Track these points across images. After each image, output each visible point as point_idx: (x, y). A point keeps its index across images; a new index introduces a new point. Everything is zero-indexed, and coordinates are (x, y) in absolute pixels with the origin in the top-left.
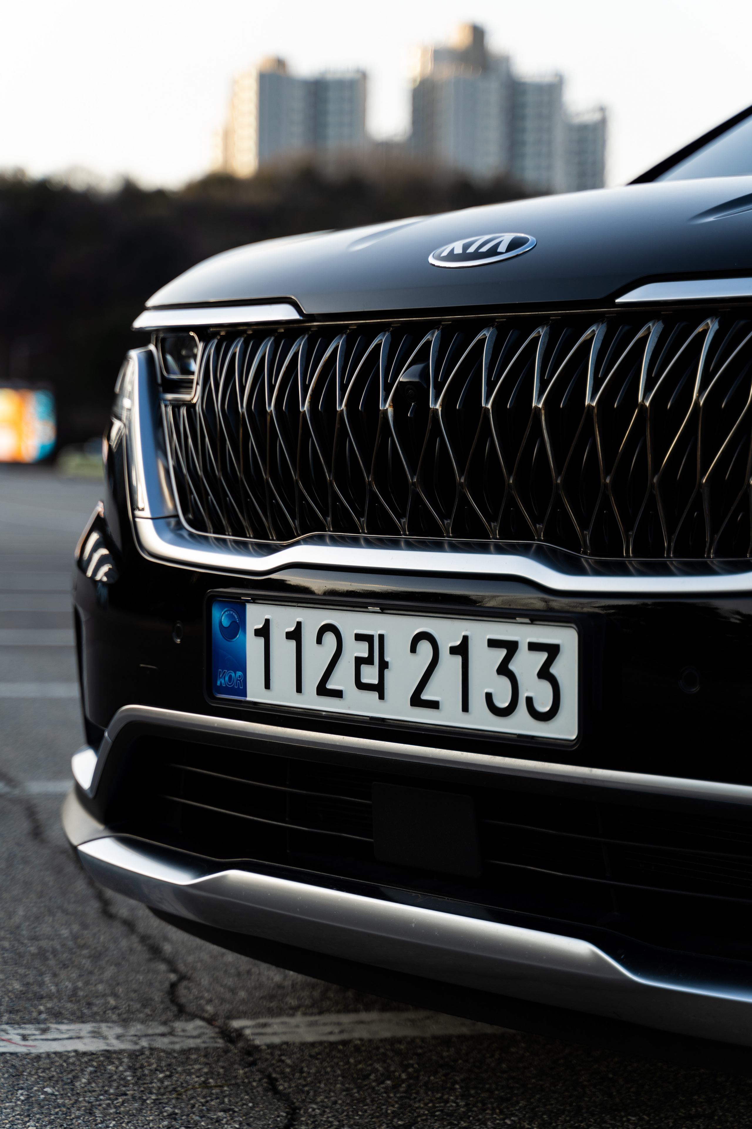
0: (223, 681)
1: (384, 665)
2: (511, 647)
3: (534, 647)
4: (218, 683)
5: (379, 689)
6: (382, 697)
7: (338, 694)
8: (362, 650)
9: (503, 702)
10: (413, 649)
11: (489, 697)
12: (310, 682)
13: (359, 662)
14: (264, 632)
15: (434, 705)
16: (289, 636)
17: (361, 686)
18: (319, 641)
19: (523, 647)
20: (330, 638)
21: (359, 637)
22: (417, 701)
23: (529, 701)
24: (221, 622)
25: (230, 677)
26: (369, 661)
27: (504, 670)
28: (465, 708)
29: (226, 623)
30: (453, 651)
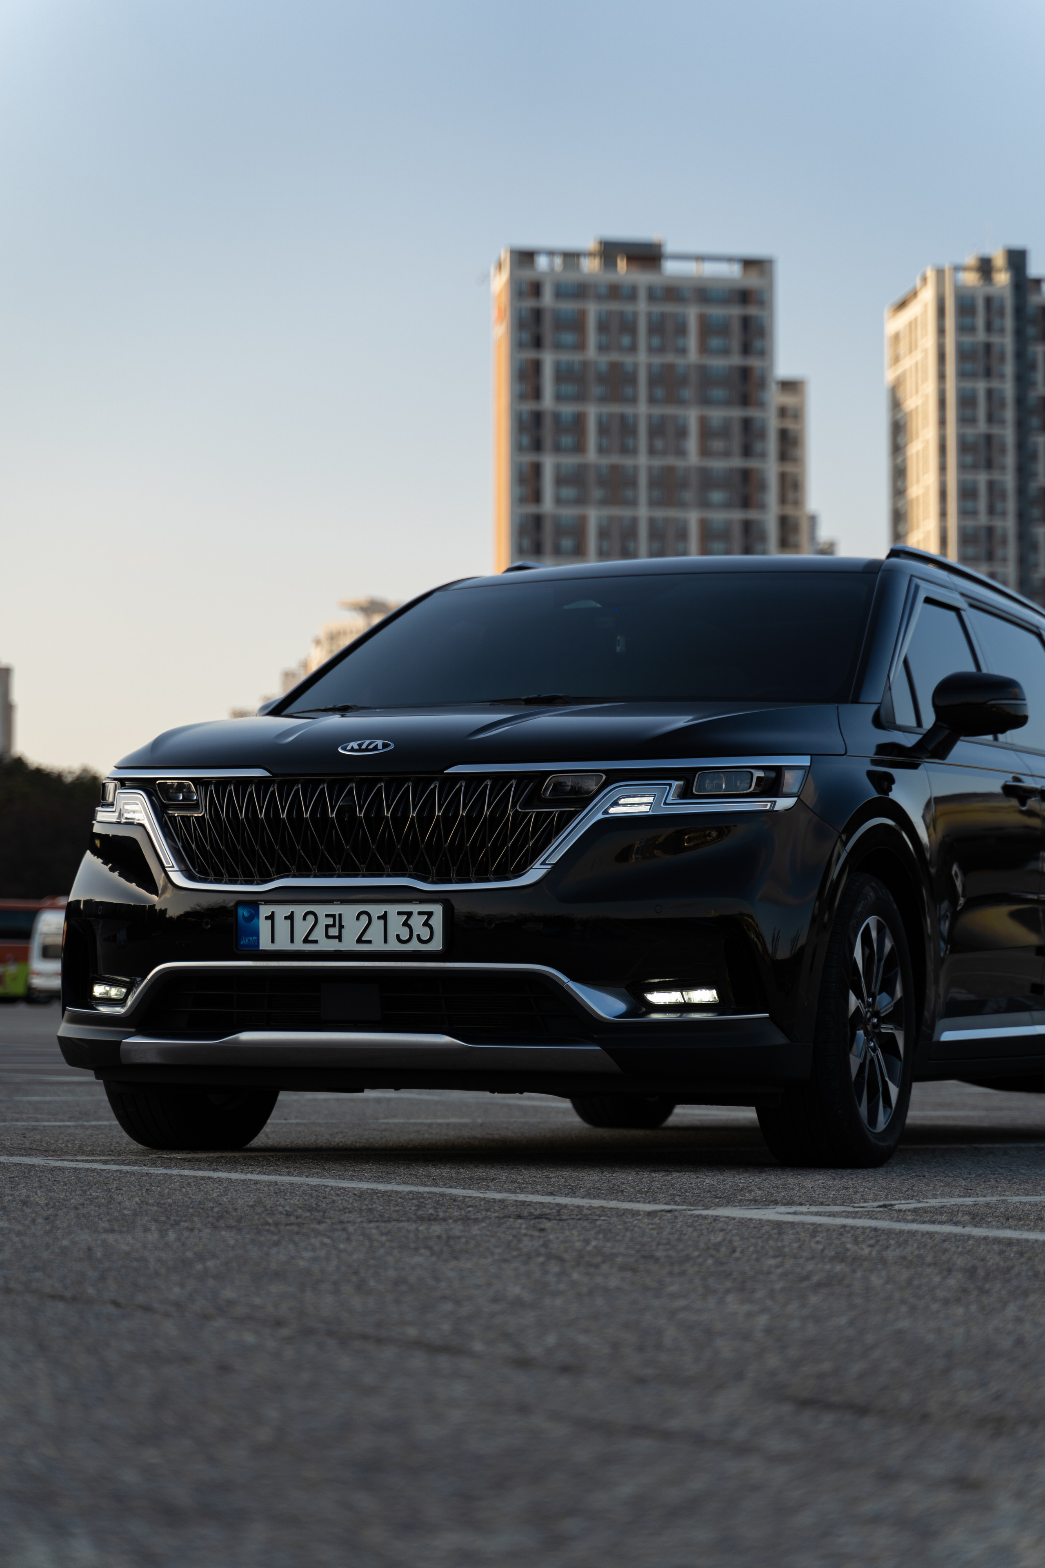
0: (244, 942)
1: (341, 927)
2: (409, 914)
3: (420, 913)
4: (242, 943)
5: (339, 938)
6: (340, 941)
7: (316, 942)
8: (330, 921)
9: (405, 937)
10: (358, 918)
13: (327, 926)
14: (271, 917)
15: (370, 942)
16: (286, 918)
17: (328, 936)
18: (304, 918)
19: (415, 914)
20: (311, 918)
21: (327, 916)
22: (360, 941)
23: (418, 936)
24: (243, 915)
25: (249, 940)
26: (334, 925)
27: (405, 924)
28: (386, 941)
29: (246, 914)
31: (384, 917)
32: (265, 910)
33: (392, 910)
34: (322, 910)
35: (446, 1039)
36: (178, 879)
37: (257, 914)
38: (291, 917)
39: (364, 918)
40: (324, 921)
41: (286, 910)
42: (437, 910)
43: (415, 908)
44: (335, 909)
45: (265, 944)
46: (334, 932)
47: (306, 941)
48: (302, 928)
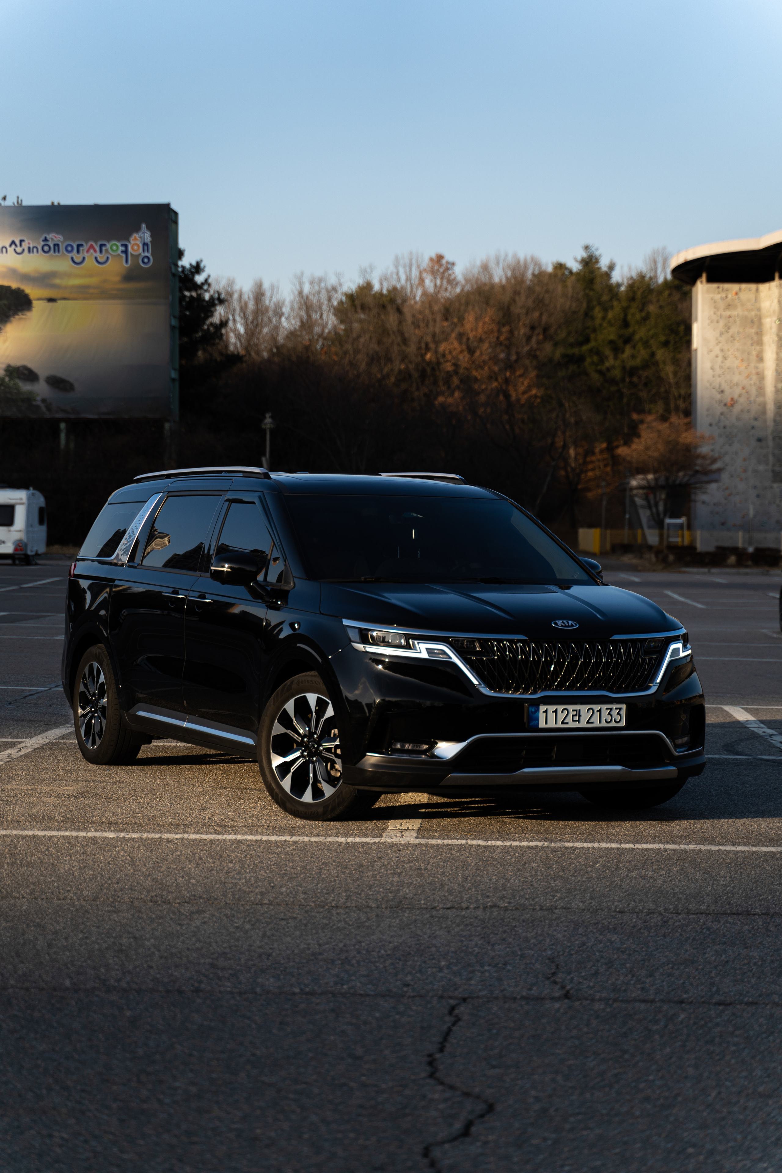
1: (580, 716)
2: (611, 709)
3: (616, 709)
5: (579, 721)
7: (567, 723)
11: (605, 720)
12: (560, 721)
13: (573, 716)
14: (546, 712)
15: (592, 723)
20: (566, 712)
21: (573, 710)
22: (588, 722)
26: (576, 715)
27: (609, 714)
29: (533, 710)
30: (597, 711)
31: (600, 711)
32: (542, 708)
33: (604, 707)
34: (571, 708)
35: (619, 768)
36: (485, 691)
37: (538, 710)
38: (556, 711)
39: (591, 711)
40: (571, 713)
41: (554, 708)
42: (624, 707)
43: (614, 706)
44: (577, 707)
45: (542, 724)
46: (577, 718)
47: (563, 723)
48: (561, 717)
